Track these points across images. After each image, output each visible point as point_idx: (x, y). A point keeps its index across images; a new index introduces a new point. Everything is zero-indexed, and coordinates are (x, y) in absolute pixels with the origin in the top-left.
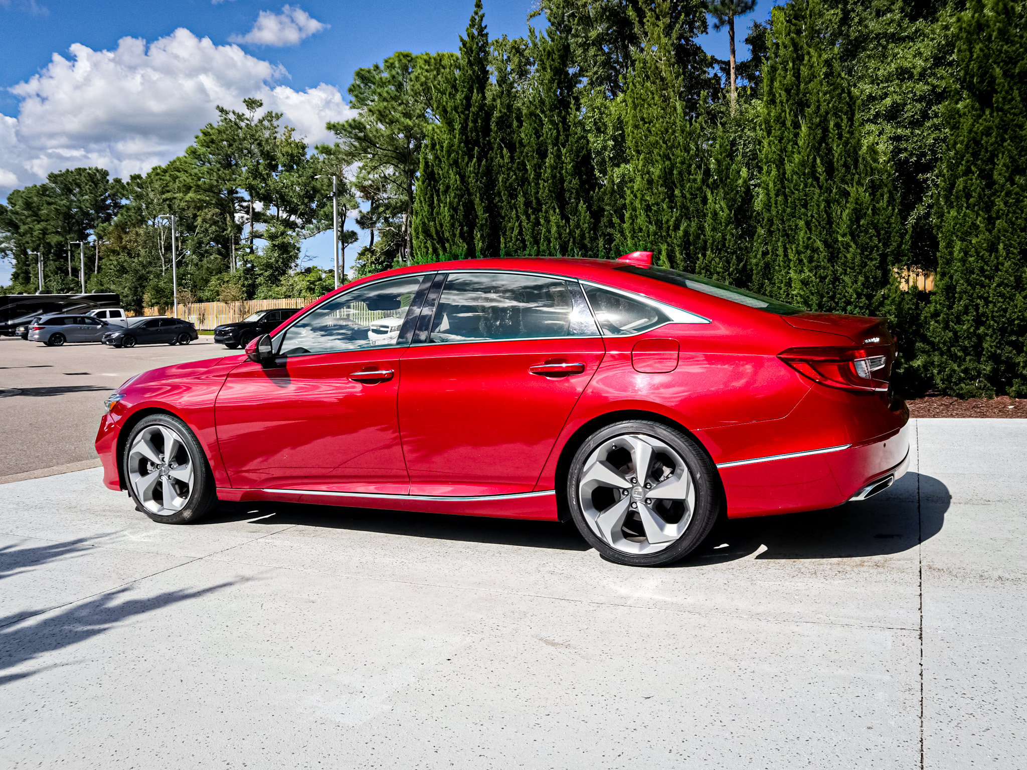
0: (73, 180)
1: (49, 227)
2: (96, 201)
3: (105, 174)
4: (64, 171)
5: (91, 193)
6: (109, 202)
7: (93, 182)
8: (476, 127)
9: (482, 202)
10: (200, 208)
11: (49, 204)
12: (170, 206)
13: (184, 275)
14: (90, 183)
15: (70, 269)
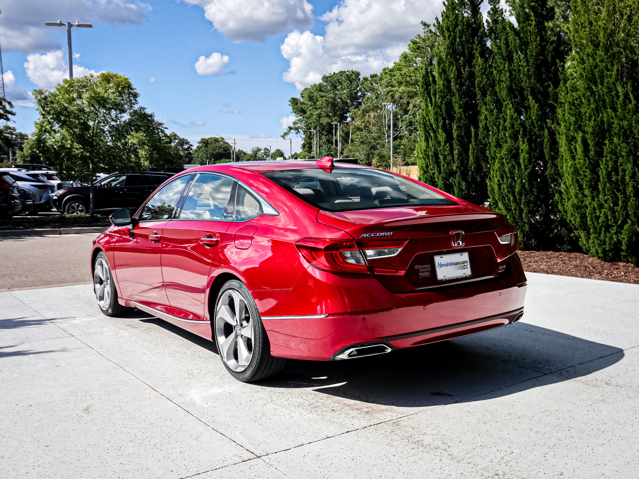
0: (337, 80)
1: (322, 112)
2: (351, 94)
3: (358, 74)
4: (332, 73)
5: (348, 88)
6: (359, 94)
7: (350, 81)
8: (461, 42)
9: (461, 100)
10: (412, 97)
11: (322, 97)
12: (392, 96)
13: (399, 146)
14: (348, 81)
15: (334, 141)
